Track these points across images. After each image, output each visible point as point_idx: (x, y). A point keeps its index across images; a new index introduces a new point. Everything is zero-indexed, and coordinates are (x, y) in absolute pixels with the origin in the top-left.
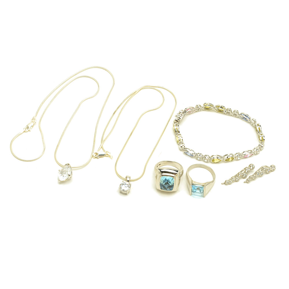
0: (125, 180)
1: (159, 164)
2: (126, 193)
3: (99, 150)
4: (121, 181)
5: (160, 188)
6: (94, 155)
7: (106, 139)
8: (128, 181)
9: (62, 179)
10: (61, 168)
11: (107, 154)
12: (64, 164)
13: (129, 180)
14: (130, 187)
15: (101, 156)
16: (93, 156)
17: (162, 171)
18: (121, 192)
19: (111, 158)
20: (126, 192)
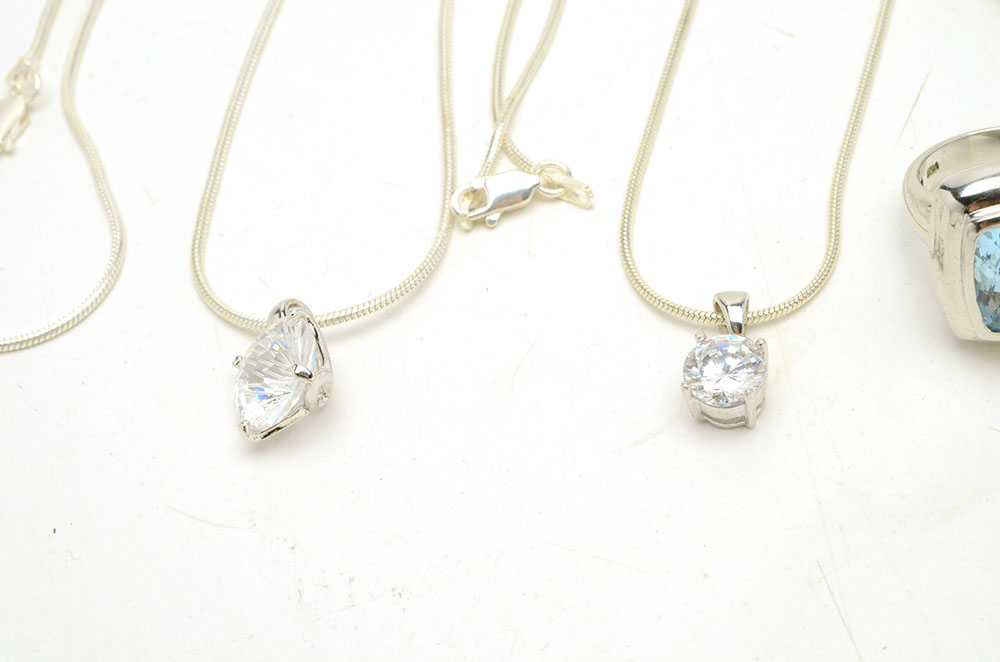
0: (713, 330)
1: (930, 163)
2: (743, 418)
3: (489, 169)
4: (685, 343)
5: (982, 326)
6: (463, 210)
7: (524, 84)
8: (738, 328)
9: (265, 416)
10: (242, 346)
11: (551, 185)
12: (261, 311)
13: (740, 320)
14: (757, 367)
15: (513, 204)
16: (454, 218)
17: (965, 194)
18: (705, 420)
19: (583, 200)
20: (738, 411)
